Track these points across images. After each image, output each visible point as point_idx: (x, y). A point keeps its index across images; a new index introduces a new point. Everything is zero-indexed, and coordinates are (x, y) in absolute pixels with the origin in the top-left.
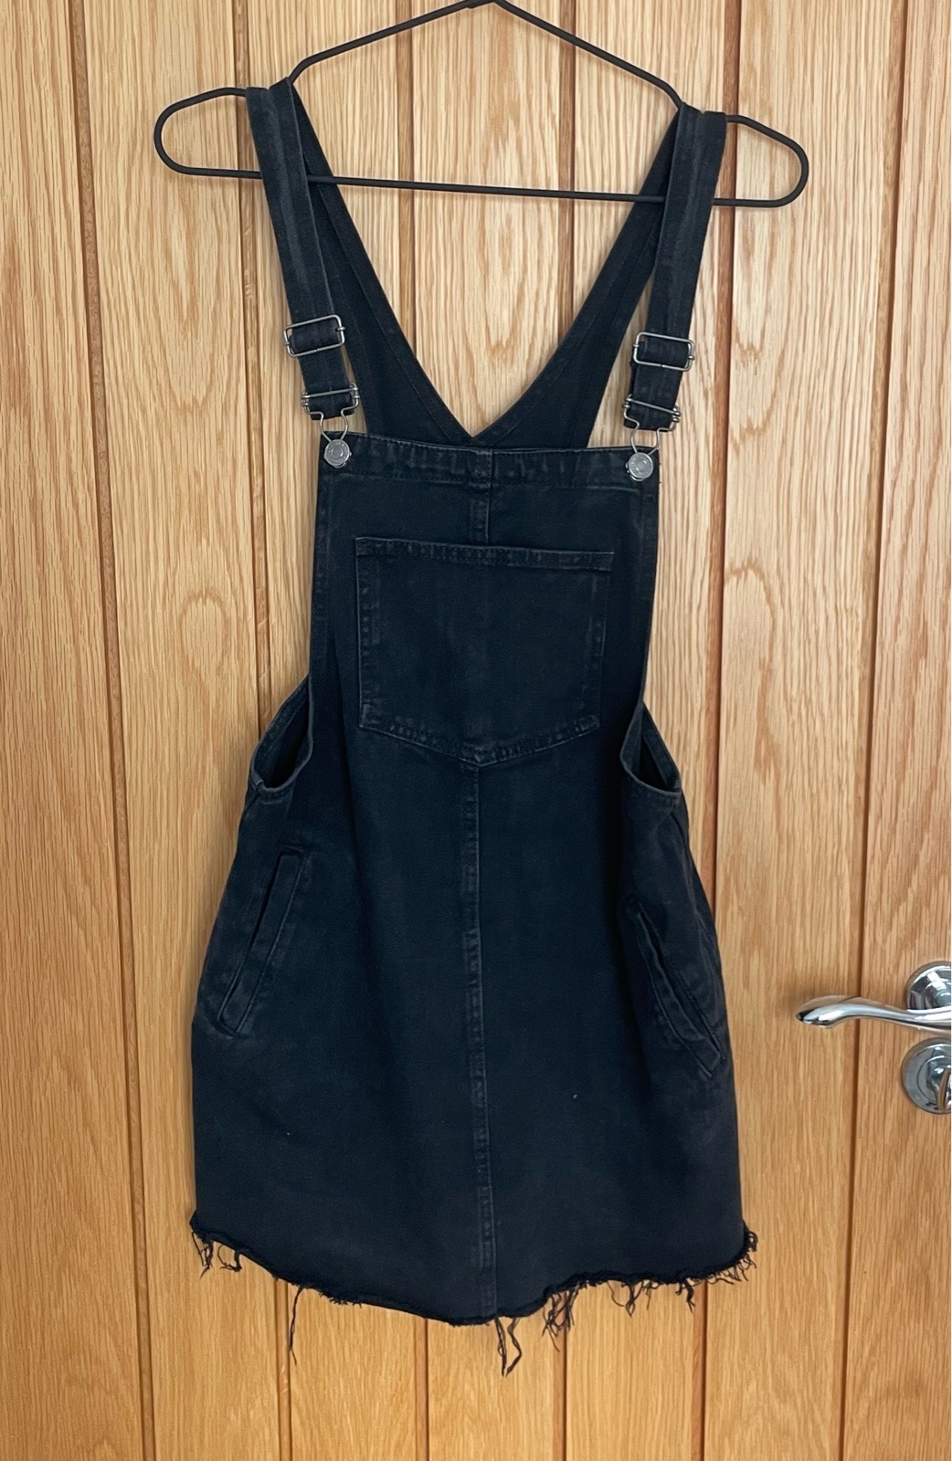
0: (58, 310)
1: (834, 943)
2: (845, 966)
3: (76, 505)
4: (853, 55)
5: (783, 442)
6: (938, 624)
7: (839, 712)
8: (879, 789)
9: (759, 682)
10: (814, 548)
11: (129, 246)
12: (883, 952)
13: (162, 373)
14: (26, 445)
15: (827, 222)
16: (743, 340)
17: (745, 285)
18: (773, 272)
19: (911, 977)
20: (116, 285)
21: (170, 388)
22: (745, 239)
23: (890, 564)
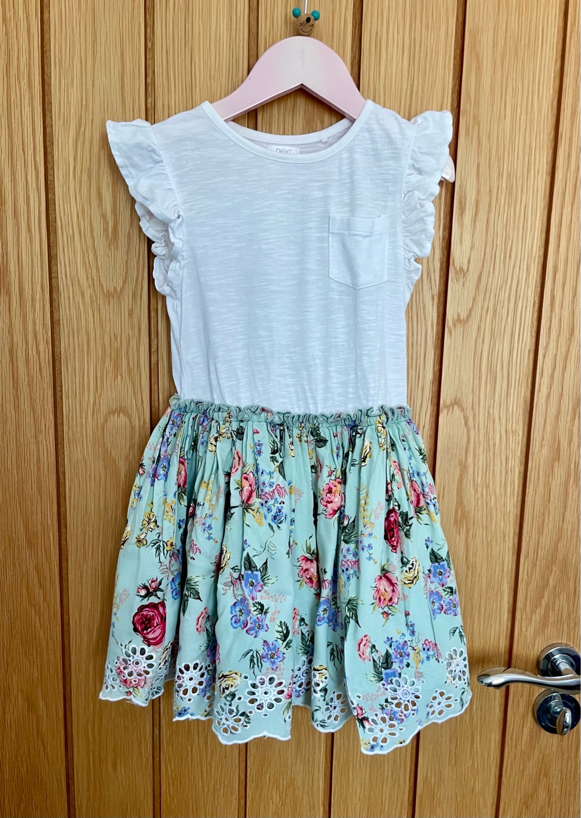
0: (29, 229)
1: (497, 632)
2: (503, 644)
3: (38, 352)
4: (530, 91)
5: (478, 329)
6: (566, 444)
7: (506, 492)
8: (528, 539)
9: (458, 474)
10: (494, 393)
11: (75, 190)
12: (526, 636)
13: (95, 271)
14: (8, 313)
15: (510, 194)
16: (457, 265)
17: (459, 230)
18: (477, 223)
19: (542, 652)
20: (66, 215)
21: (100, 281)
22: (460, 203)
23: (540, 405)
